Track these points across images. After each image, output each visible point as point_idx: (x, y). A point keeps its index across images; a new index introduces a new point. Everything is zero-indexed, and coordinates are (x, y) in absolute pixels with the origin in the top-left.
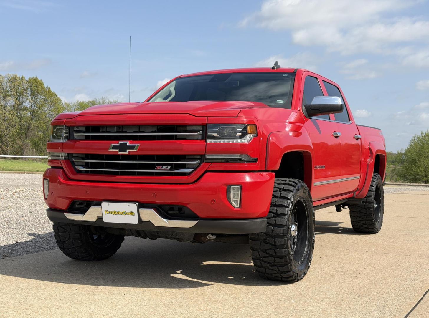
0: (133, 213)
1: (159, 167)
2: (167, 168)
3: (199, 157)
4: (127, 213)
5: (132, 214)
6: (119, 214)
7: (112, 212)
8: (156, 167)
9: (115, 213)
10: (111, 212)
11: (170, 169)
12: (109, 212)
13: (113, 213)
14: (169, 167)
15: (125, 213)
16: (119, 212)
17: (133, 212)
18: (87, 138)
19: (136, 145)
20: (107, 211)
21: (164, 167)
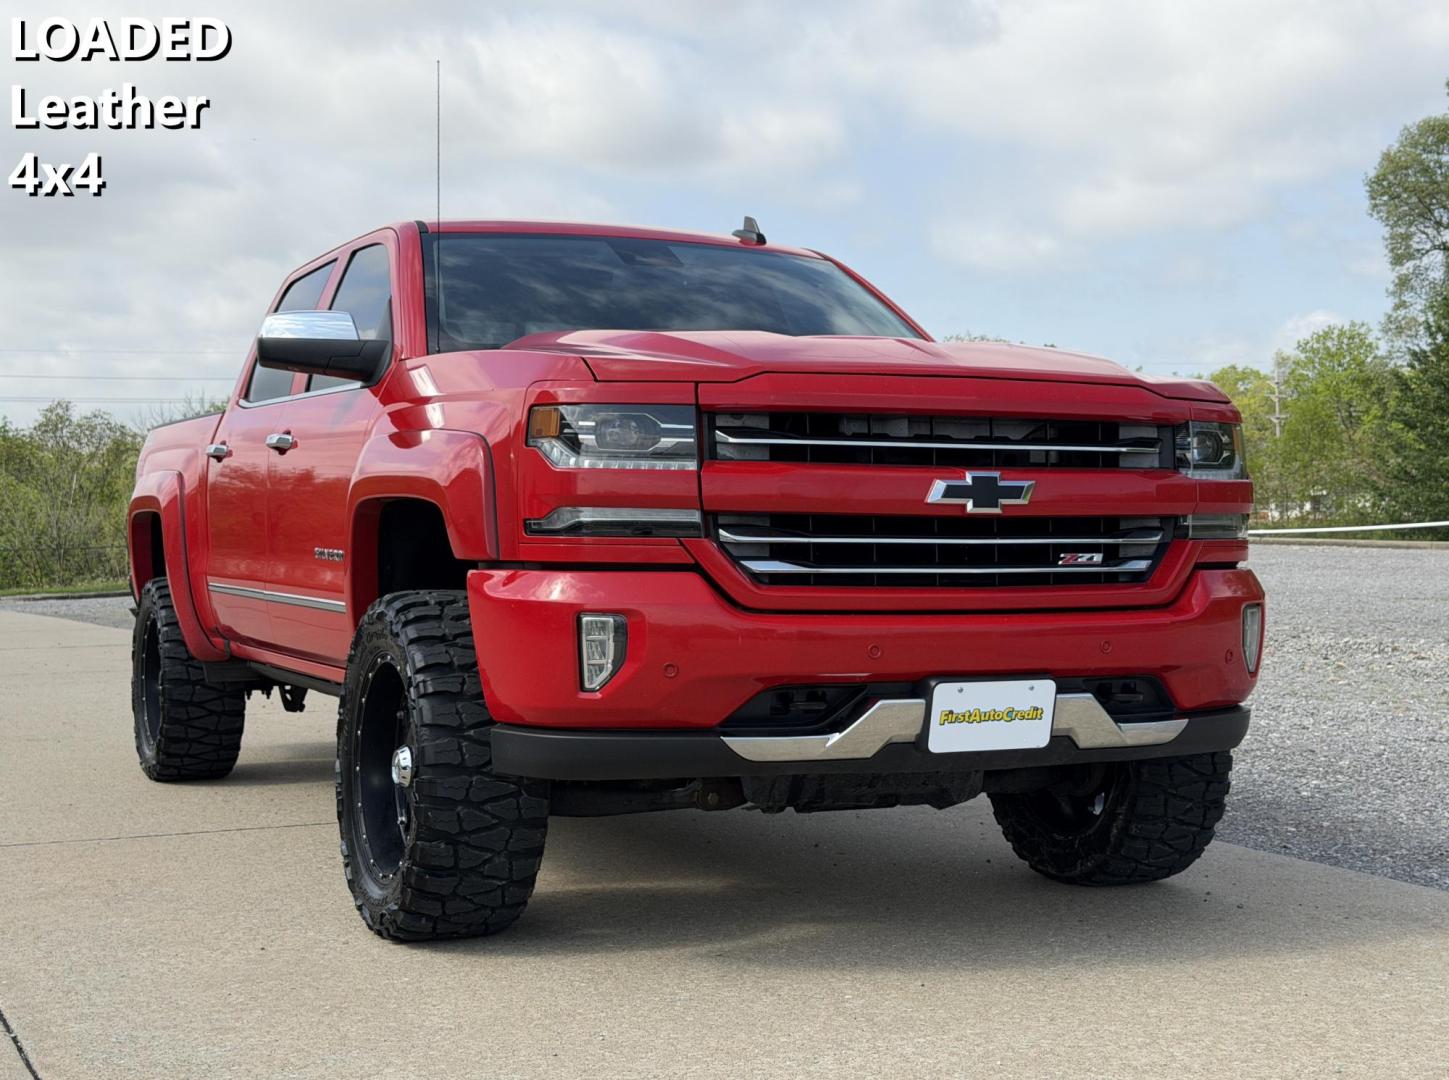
0: (1039, 712)
1: (1073, 557)
2: (1092, 558)
3: (1156, 523)
4: (1016, 715)
5: (1036, 713)
6: (989, 719)
7: (967, 715)
8: (1062, 555)
9: (978, 718)
10: (964, 716)
11: (1104, 563)
12: (954, 716)
13: (970, 715)
14: (1098, 558)
15: (1011, 715)
16: (992, 713)
17: (1037, 709)
18: (777, 453)
19: (1026, 484)
20: (951, 712)
21: (1084, 558)
